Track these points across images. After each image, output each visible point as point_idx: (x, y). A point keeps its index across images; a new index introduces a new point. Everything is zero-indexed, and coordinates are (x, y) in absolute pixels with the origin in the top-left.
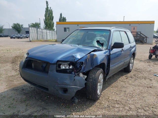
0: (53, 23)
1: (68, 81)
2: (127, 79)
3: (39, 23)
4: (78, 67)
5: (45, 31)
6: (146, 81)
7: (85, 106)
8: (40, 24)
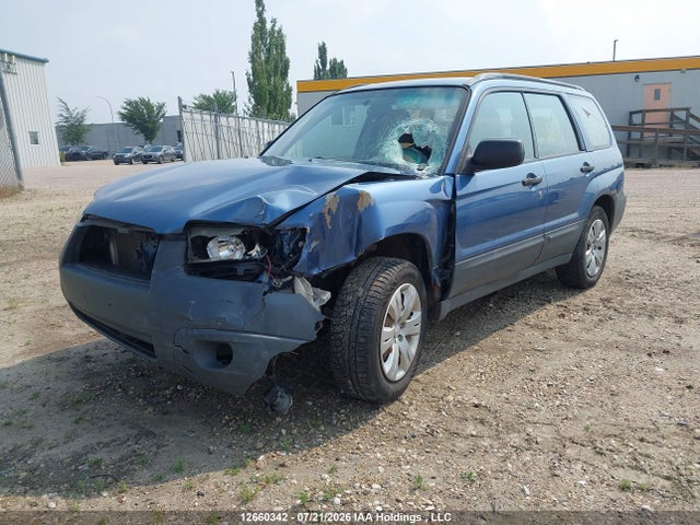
0: (289, 90)
1: (232, 314)
2: (563, 316)
3: (232, 90)
4: (286, 250)
5: (249, 125)
6: (656, 324)
7: (322, 428)
8: (234, 97)
